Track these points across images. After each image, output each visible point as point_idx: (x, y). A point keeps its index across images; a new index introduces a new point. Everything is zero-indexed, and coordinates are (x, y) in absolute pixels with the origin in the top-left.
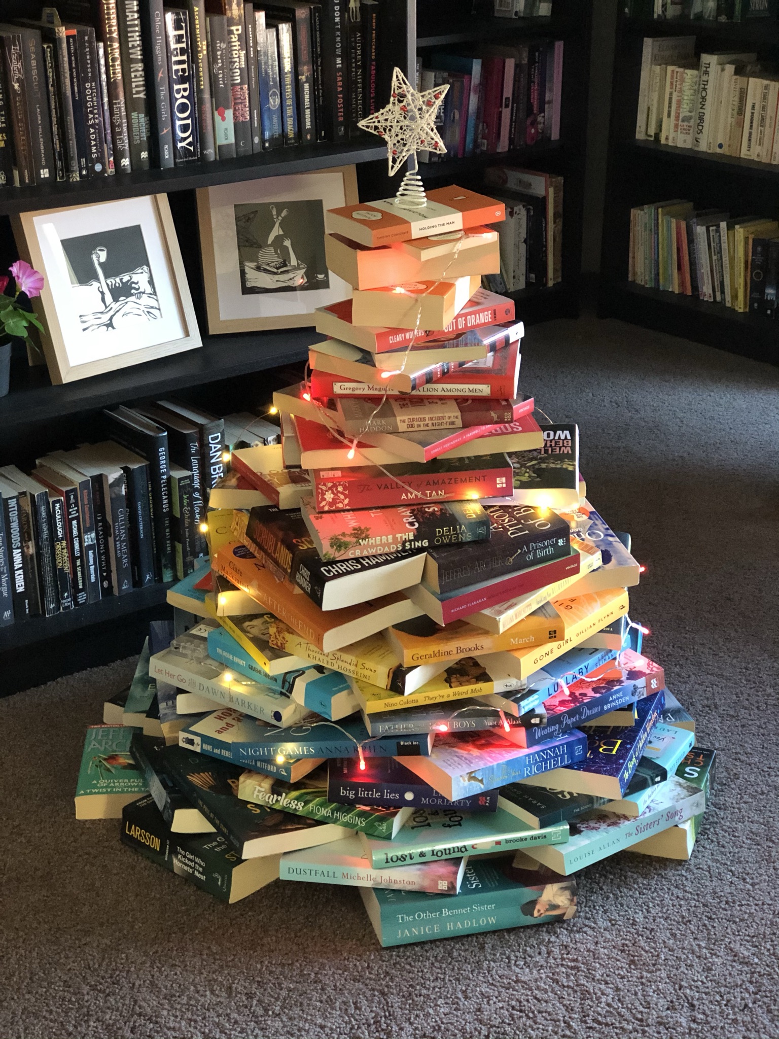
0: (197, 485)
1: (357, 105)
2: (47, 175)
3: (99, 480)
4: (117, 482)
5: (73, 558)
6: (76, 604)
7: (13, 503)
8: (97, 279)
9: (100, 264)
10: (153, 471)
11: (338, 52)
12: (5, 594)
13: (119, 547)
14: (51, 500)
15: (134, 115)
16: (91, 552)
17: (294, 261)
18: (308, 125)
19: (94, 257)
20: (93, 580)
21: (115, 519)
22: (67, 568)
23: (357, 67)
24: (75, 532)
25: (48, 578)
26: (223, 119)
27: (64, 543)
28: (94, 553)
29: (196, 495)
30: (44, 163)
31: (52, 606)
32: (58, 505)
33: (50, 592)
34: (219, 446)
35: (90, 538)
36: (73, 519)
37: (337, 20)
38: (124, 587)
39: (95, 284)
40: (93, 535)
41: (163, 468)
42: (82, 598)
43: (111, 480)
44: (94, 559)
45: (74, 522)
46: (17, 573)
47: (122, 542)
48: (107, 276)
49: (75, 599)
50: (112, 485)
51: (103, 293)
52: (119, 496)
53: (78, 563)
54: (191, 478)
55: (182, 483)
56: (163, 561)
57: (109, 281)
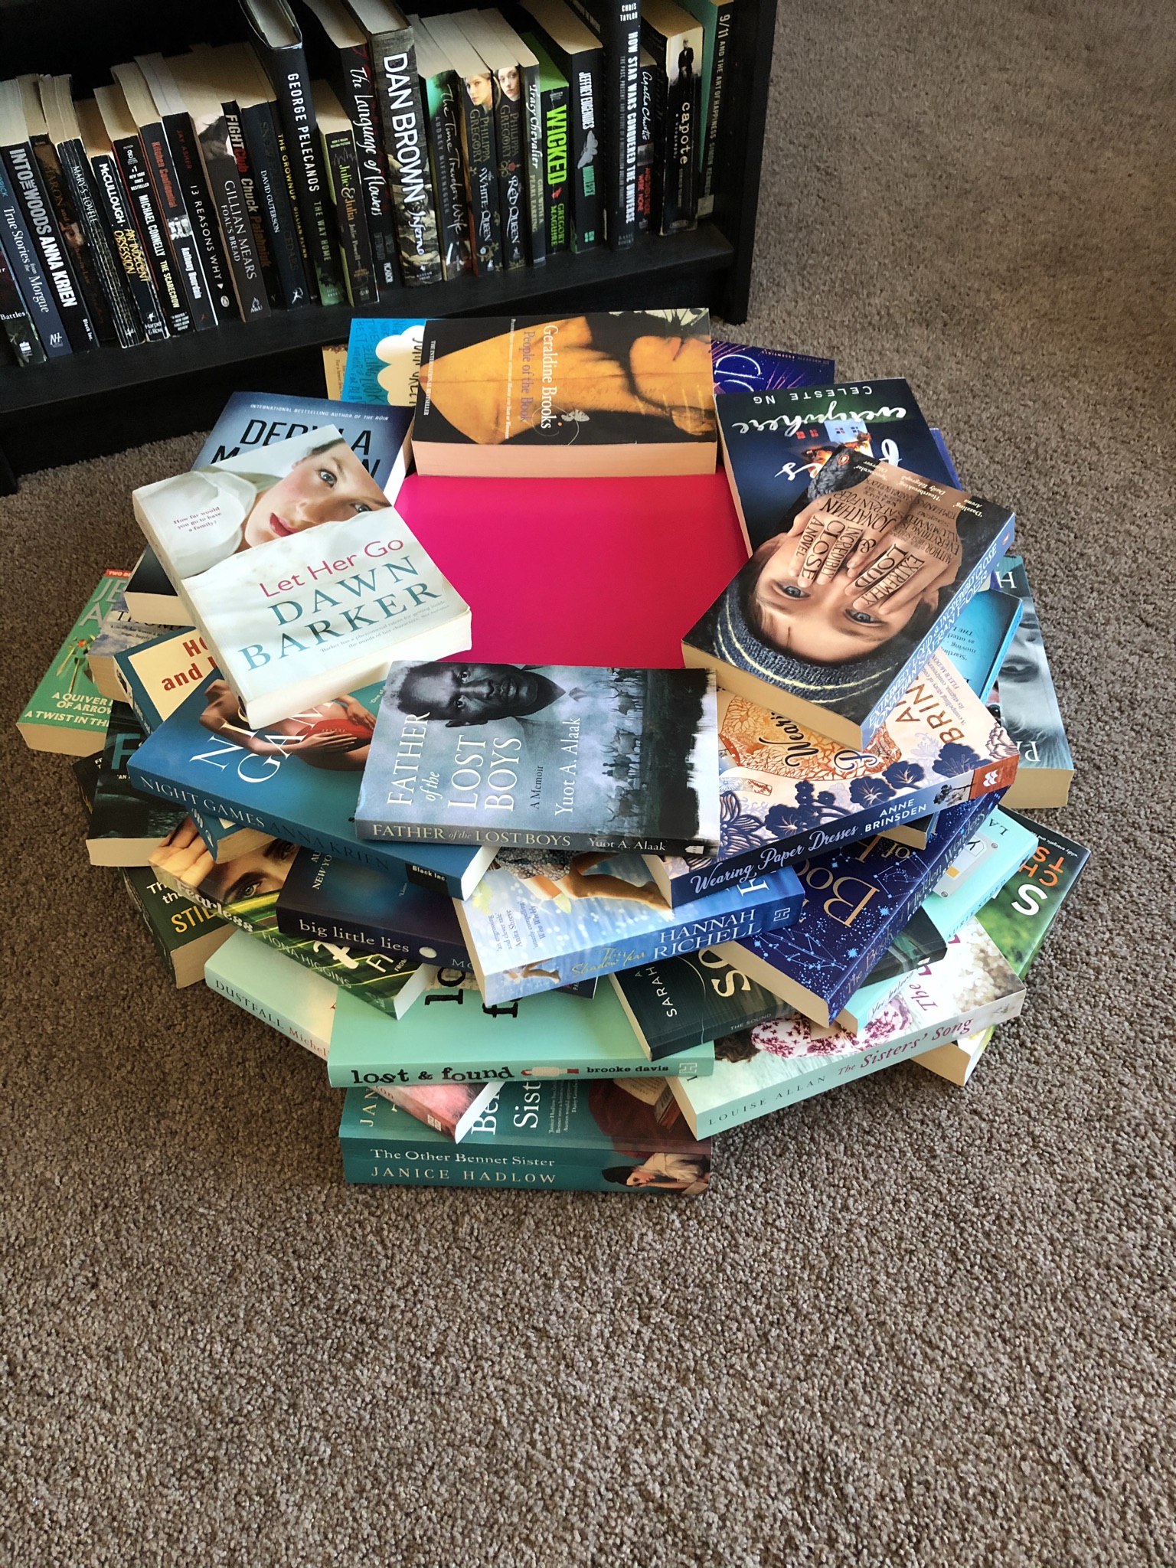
0: (371, 149)
3: (181, 123)
4: (217, 131)
5: (154, 261)
6: (173, 330)
7: (19, 156)
10: (282, 108)
12: (44, 308)
13: (240, 248)
14: (91, 155)
16: (185, 251)
20: (198, 295)
21: (222, 199)
22: (145, 273)
24: (148, 215)
25: (113, 288)
27: (131, 233)
28: (192, 252)
29: (371, 165)
31: (129, 333)
32: (105, 168)
33: (121, 312)
34: (406, 79)
35: (180, 227)
36: (142, 192)
38: (254, 309)
40: (186, 222)
41: (300, 112)
42: (182, 322)
43: (201, 126)
44: (194, 261)
45: (144, 199)
46: (57, 275)
47: (238, 237)
49: (170, 324)
50: (204, 136)
52: (222, 159)
53: (165, 267)
54: (358, 131)
55: (335, 145)
56: (319, 272)
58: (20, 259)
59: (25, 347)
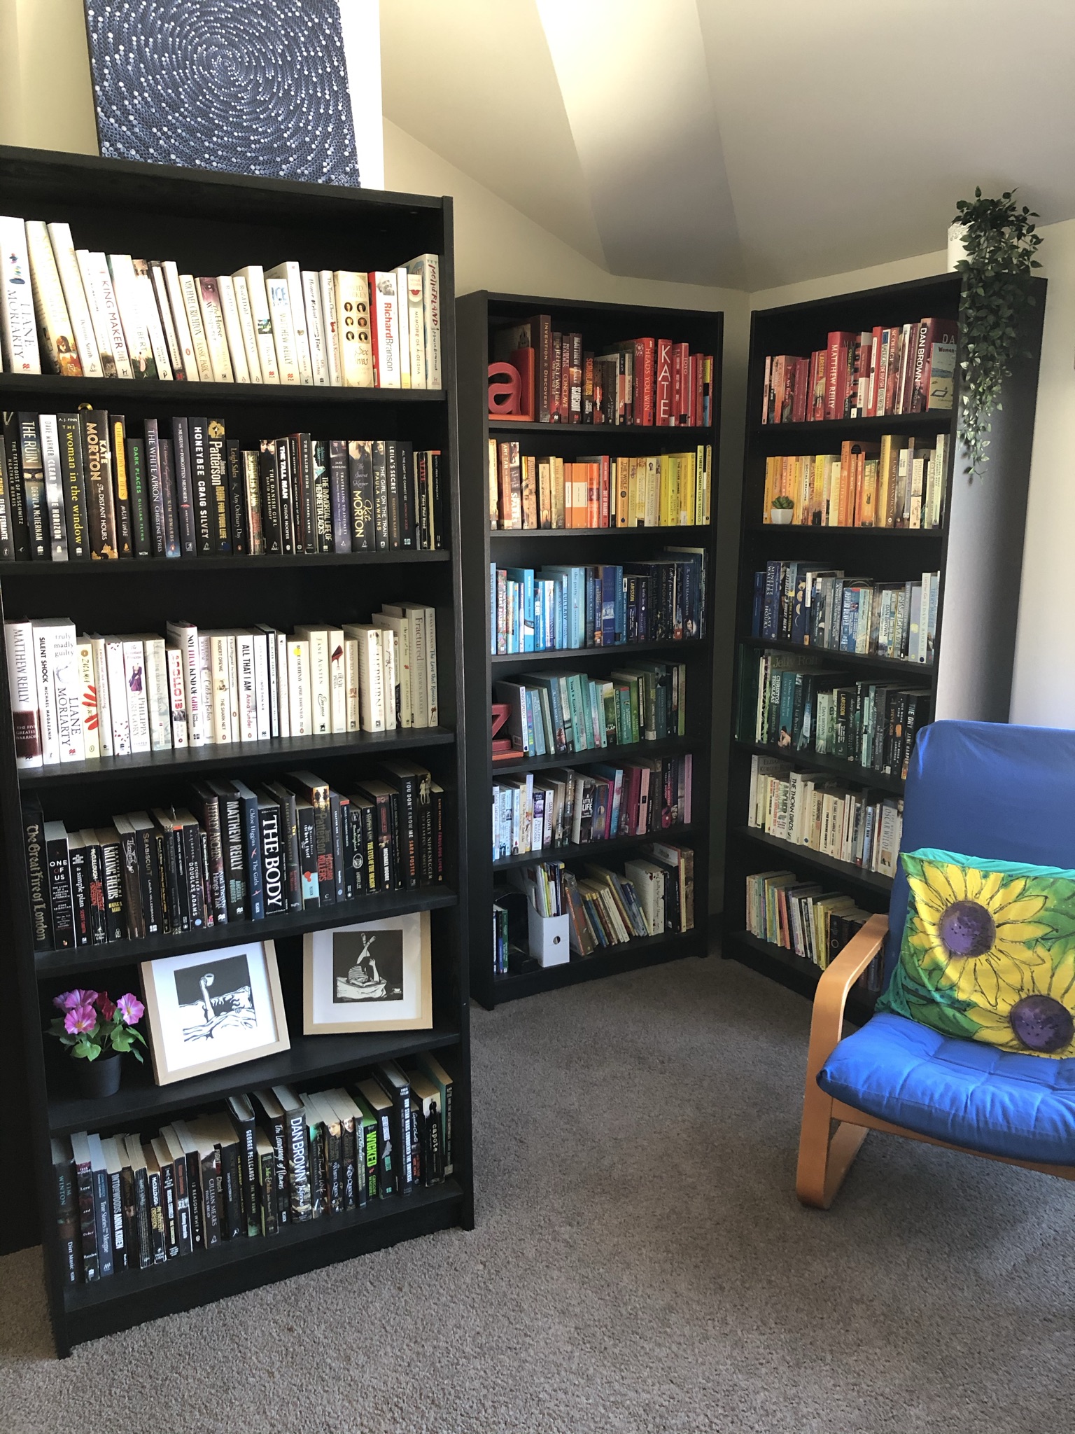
0: (281, 1158)
1: (427, 863)
2: (155, 930)
3: (194, 1156)
4: (210, 1158)
5: (167, 1221)
6: (169, 1256)
7: (116, 1178)
8: (202, 999)
9: (207, 987)
10: (241, 1147)
11: (410, 826)
12: (106, 1250)
13: (211, 1212)
14: (149, 1174)
15: (232, 882)
16: (184, 1215)
17: (376, 977)
18: (387, 878)
19: (202, 983)
20: (185, 1236)
21: (206, 1187)
22: (162, 1228)
23: (427, 836)
24: (170, 1199)
25: (144, 1236)
26: (309, 880)
27: (159, 1209)
28: (187, 1215)
29: (281, 1166)
30: (153, 921)
31: (146, 1260)
32: (154, 1179)
33: (145, 1248)
34: (300, 1128)
35: (183, 1203)
36: (168, 1189)
37: (410, 804)
38: (213, 1242)
39: (200, 1003)
40: (187, 1200)
41: (250, 1146)
42: (174, 1251)
43: (202, 1157)
44: (187, 1220)
45: (169, 1192)
46: (117, 1233)
47: (211, 1205)
48: (211, 997)
49: (168, 1253)
50: (204, 1161)
51: (206, 1011)
52: (210, 1170)
53: (172, 1223)
54: (276, 1152)
55: (265, 1159)
56: (249, 1220)
57: (213, 1001)
58: (102, 1225)
59: (91, 1272)
